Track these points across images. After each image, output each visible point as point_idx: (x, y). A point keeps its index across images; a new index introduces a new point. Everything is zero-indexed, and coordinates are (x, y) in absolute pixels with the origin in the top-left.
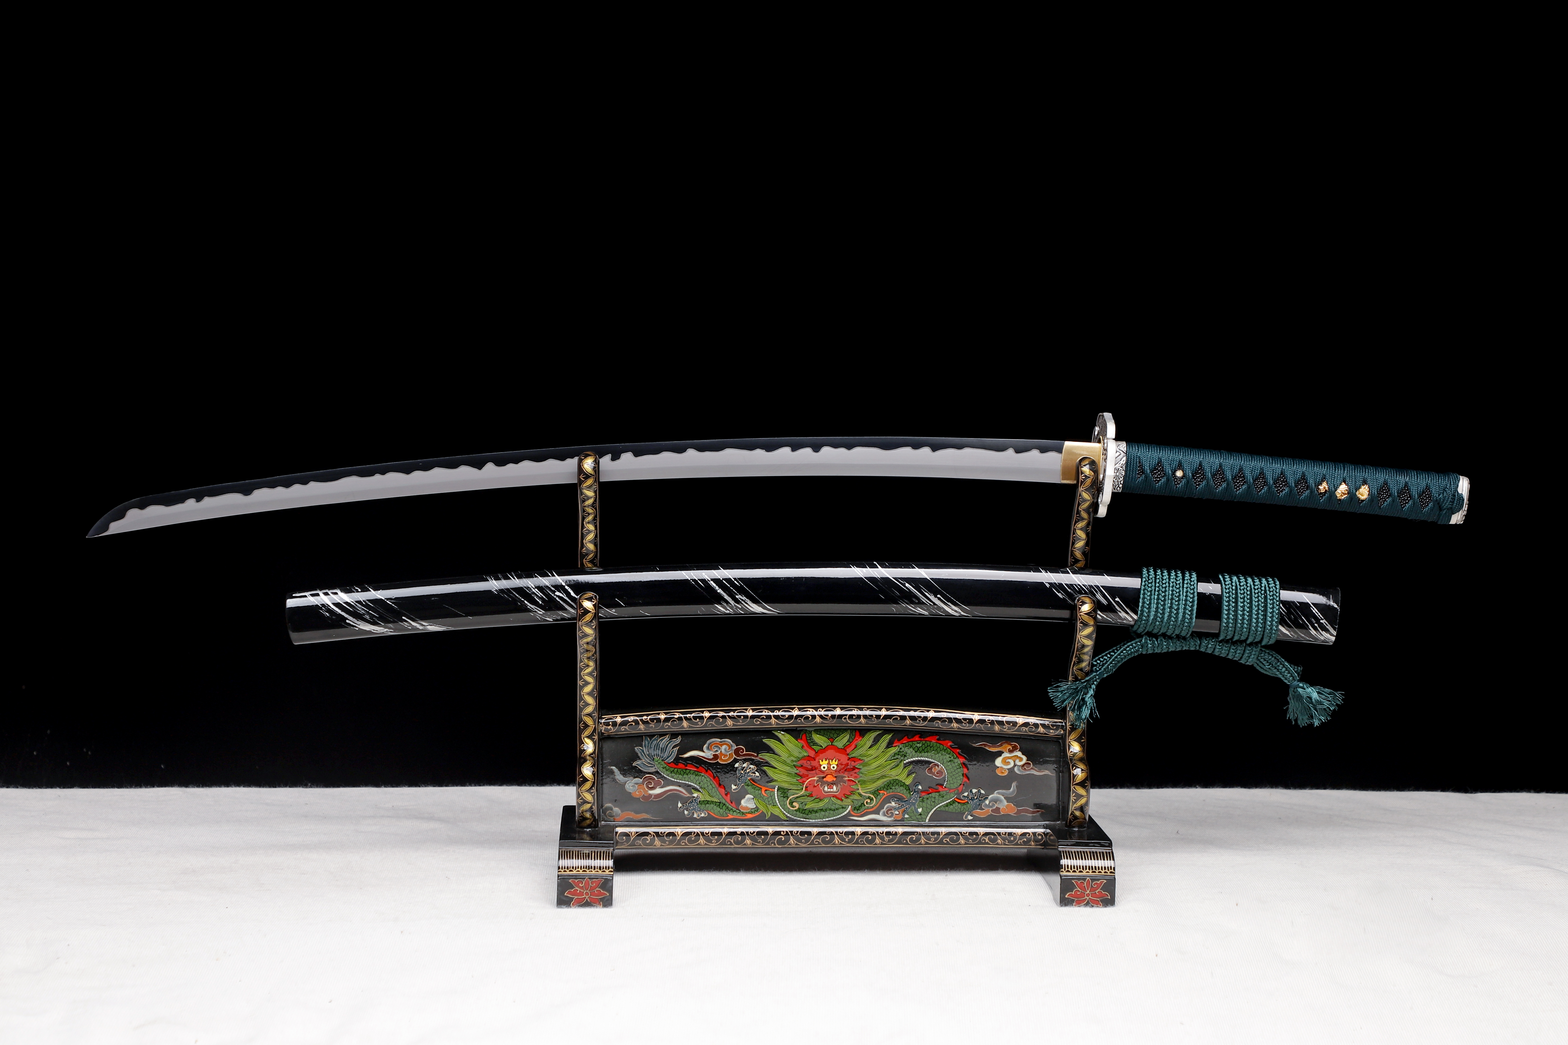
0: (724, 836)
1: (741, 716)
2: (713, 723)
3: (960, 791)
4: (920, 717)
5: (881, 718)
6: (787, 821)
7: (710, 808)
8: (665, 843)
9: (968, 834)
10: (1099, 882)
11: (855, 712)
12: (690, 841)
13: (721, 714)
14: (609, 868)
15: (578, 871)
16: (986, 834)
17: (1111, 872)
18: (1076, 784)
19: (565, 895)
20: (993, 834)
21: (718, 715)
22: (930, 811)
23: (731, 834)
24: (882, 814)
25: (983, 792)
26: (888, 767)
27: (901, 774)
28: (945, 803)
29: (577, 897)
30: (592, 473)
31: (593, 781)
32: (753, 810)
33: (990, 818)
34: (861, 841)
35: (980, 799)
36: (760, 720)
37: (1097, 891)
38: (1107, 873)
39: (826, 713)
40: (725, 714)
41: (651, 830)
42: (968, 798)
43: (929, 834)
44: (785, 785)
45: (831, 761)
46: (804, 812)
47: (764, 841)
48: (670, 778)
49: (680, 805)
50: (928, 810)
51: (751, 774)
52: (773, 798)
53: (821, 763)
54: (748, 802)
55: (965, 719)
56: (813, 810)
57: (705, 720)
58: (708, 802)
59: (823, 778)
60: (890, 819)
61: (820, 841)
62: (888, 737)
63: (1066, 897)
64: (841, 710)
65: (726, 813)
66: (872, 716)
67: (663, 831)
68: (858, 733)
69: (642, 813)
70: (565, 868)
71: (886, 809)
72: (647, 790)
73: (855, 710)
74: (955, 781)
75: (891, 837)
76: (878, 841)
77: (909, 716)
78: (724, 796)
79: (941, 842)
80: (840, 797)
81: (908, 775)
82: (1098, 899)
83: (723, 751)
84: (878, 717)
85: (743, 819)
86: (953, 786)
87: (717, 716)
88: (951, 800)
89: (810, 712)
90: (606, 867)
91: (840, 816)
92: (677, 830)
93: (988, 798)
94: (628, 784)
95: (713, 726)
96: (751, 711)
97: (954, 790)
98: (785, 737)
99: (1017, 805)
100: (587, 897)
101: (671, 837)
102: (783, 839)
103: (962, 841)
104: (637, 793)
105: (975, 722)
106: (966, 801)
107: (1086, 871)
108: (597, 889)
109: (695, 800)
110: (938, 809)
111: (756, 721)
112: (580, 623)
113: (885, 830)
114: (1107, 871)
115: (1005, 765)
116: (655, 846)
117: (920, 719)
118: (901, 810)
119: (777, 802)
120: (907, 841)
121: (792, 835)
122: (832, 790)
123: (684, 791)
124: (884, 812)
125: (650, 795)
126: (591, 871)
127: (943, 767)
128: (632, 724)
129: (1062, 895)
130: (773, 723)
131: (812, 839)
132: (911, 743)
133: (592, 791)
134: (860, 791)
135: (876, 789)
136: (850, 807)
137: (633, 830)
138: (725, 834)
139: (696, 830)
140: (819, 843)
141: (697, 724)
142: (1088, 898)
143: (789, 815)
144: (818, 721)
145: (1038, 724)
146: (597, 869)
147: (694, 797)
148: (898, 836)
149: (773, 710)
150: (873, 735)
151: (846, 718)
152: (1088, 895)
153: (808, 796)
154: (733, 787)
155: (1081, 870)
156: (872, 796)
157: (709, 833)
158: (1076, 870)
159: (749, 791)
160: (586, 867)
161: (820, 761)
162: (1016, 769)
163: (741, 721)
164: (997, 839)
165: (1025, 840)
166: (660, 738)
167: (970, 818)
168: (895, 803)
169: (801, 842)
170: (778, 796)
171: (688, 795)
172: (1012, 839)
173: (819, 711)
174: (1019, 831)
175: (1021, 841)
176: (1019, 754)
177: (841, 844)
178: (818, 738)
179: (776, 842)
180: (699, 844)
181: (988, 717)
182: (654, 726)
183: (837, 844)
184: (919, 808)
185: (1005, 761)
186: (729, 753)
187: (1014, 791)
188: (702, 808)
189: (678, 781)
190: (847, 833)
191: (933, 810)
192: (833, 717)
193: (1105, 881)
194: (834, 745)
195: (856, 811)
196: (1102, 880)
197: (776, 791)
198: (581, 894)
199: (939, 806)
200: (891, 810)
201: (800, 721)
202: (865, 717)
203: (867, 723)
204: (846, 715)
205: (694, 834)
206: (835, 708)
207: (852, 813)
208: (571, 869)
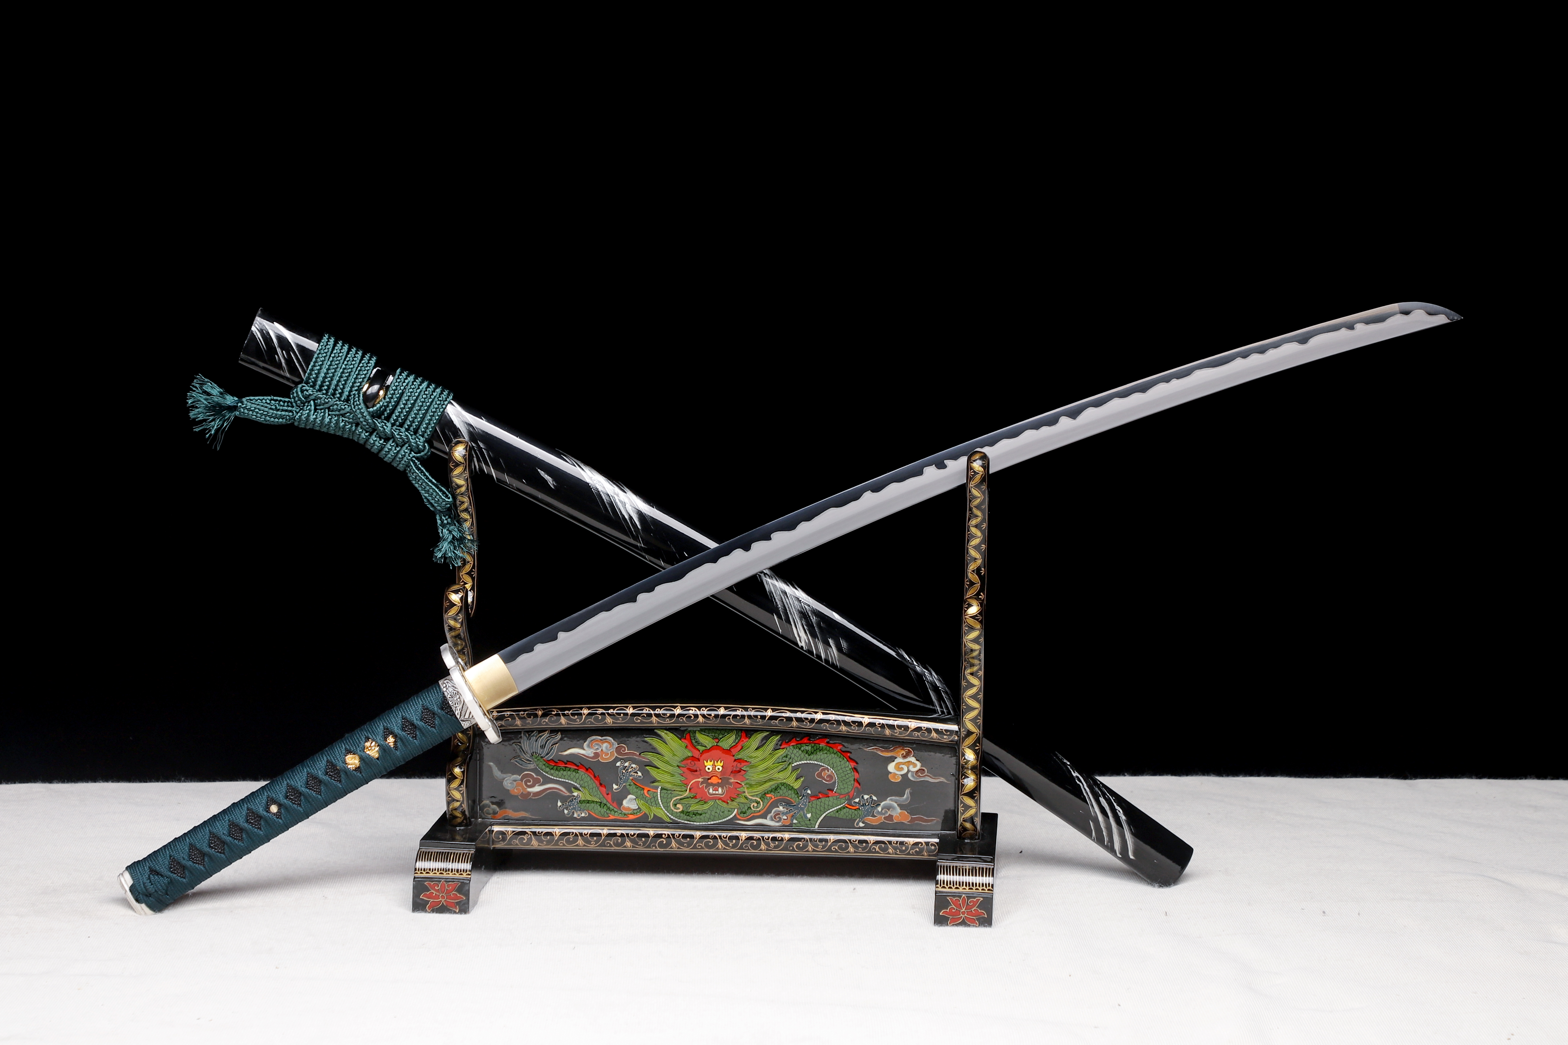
0: (603, 838)
1: (621, 713)
2: (592, 721)
3: (851, 796)
4: (807, 719)
5: (766, 719)
6: (671, 823)
7: (590, 808)
8: (542, 843)
9: (857, 842)
10: (975, 900)
11: (739, 713)
12: (568, 841)
13: (601, 711)
14: (466, 872)
15: (435, 873)
16: (877, 842)
17: (989, 890)
18: (965, 794)
19: (421, 897)
20: (883, 842)
21: (598, 712)
22: (820, 817)
23: (610, 835)
24: (769, 818)
25: (875, 798)
26: (775, 769)
27: (789, 778)
28: (835, 808)
29: (432, 900)
30: (462, 460)
31: (462, 778)
32: (635, 812)
33: (882, 826)
34: (746, 847)
35: (872, 805)
36: (640, 718)
37: (973, 909)
38: (985, 890)
39: (709, 713)
40: (605, 712)
41: (527, 829)
42: (859, 804)
43: (816, 841)
44: (668, 786)
45: (716, 762)
46: (688, 814)
47: (644, 843)
48: (549, 776)
49: (559, 804)
50: (818, 816)
51: (633, 774)
52: (656, 799)
53: (706, 764)
54: (630, 803)
55: (854, 722)
56: (697, 813)
57: (584, 717)
58: (588, 802)
59: (709, 779)
60: (777, 824)
61: (703, 846)
62: (775, 739)
63: (941, 914)
64: (725, 710)
65: (607, 813)
66: (756, 716)
67: (540, 830)
68: (744, 734)
69: (520, 811)
70: (421, 870)
71: (774, 813)
72: (525, 787)
73: (739, 710)
74: (846, 786)
75: (777, 843)
76: (763, 846)
77: (795, 718)
78: (606, 795)
79: (829, 850)
80: (725, 800)
81: (797, 779)
82: (974, 918)
83: (604, 749)
84: (763, 717)
85: (625, 820)
86: (843, 792)
87: (596, 714)
88: (842, 805)
89: (693, 711)
90: (464, 870)
91: (725, 819)
92: (555, 830)
93: (880, 805)
94: (506, 781)
95: (592, 723)
96: (631, 709)
97: (844, 796)
98: (669, 736)
99: (911, 813)
100: (443, 900)
101: (548, 837)
102: (664, 842)
103: (851, 849)
104: (515, 791)
105: (864, 725)
106: (858, 807)
107: (963, 887)
108: (453, 892)
109: (575, 799)
110: (829, 815)
111: (637, 719)
112: (446, 616)
113: (771, 835)
114: (984, 888)
115: (898, 771)
116: (532, 845)
117: (807, 721)
118: (789, 815)
119: (661, 803)
120: (793, 848)
121: (674, 838)
122: (717, 792)
123: (563, 789)
124: (771, 817)
125: (529, 793)
126: (449, 874)
127: (834, 772)
128: (509, 720)
129: (936, 913)
130: (655, 722)
131: (695, 843)
132: (799, 746)
133: (460, 789)
134: (746, 794)
135: (764, 793)
136: (736, 810)
137: (510, 829)
138: (604, 835)
139: (574, 831)
140: (702, 848)
141: (575, 721)
142: (963, 916)
143: (672, 817)
144: (701, 721)
145: (931, 729)
146: (455, 871)
147: (575, 796)
148: (785, 842)
149: (654, 708)
150: (760, 736)
151: (730, 718)
152: (963, 913)
153: (692, 798)
154: (615, 787)
155: (958, 886)
156: (759, 800)
157: (588, 833)
158: (952, 886)
159: (631, 791)
160: (443, 869)
161: (705, 762)
162: (910, 775)
163: (620, 719)
164: (888, 849)
165: (918, 850)
166: (539, 734)
167: (861, 825)
168: (783, 808)
169: (684, 846)
170: (661, 797)
171: (568, 794)
172: (904, 848)
173: (702, 710)
174: (912, 841)
175: (914, 851)
176: (913, 759)
177: (724, 849)
178: (701, 737)
179: (657, 845)
180: (577, 845)
181: (879, 720)
182: (531, 723)
183: (720, 849)
184: (809, 813)
185: (898, 767)
186: (611, 751)
187: (907, 798)
188: (582, 807)
189: (558, 779)
190: (731, 838)
191: (823, 816)
192: (716, 716)
193: (982, 899)
194: (719, 746)
195: (742, 815)
196: (978, 898)
197: (659, 791)
198: (437, 897)
199: (829, 811)
200: (779, 814)
201: (681, 720)
202: (749, 717)
203: (751, 724)
204: (730, 715)
205: (572, 835)
206: (719, 707)
207: (738, 816)
208: (428, 871)
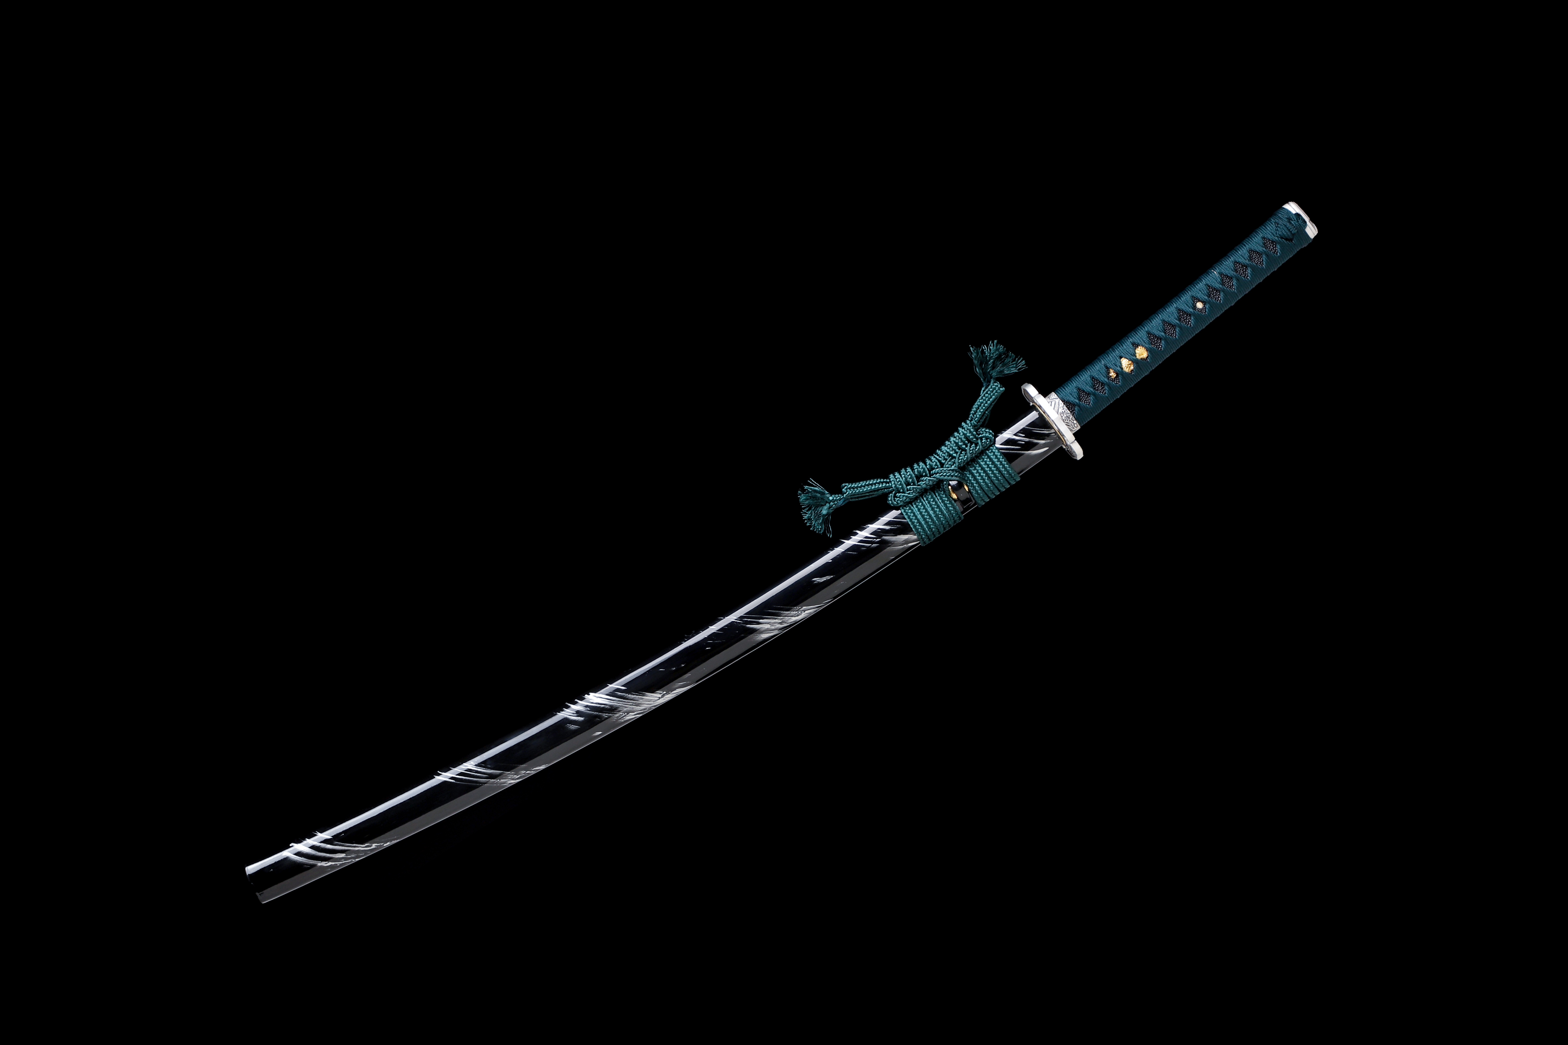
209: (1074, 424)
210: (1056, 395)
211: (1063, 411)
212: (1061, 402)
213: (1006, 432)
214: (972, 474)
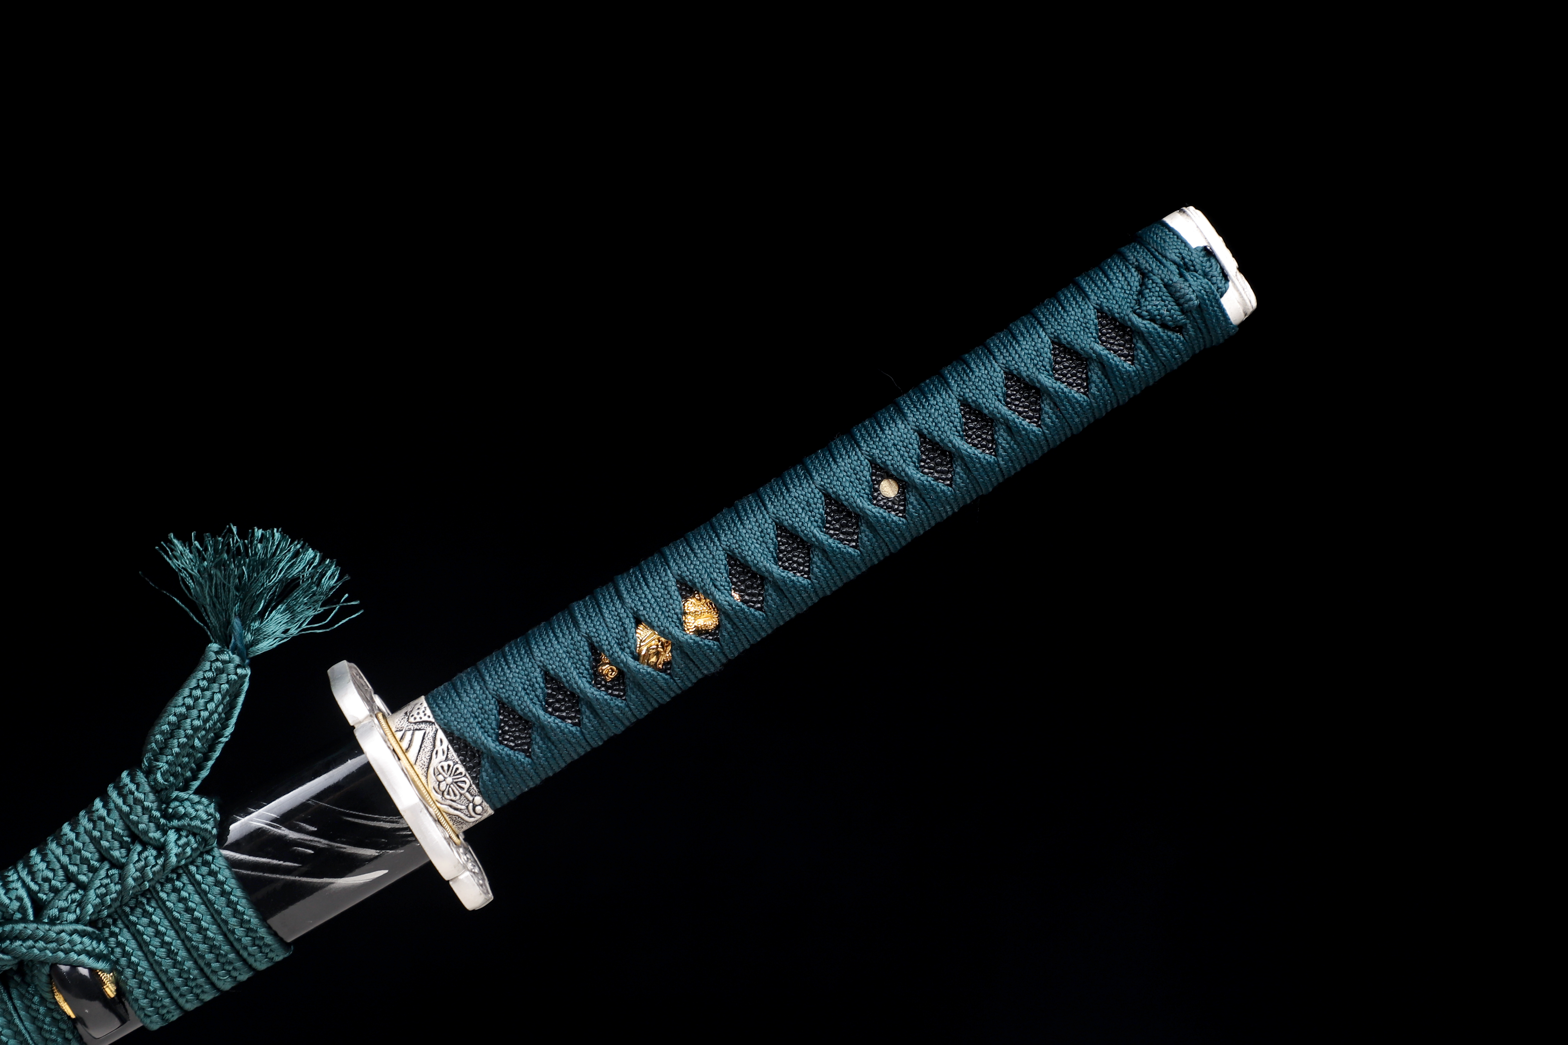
209: (474, 807)
210: (428, 712)
211: (445, 764)
212: (441, 735)
213: (261, 811)
214: (137, 936)
